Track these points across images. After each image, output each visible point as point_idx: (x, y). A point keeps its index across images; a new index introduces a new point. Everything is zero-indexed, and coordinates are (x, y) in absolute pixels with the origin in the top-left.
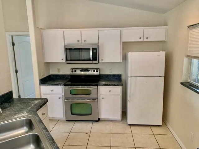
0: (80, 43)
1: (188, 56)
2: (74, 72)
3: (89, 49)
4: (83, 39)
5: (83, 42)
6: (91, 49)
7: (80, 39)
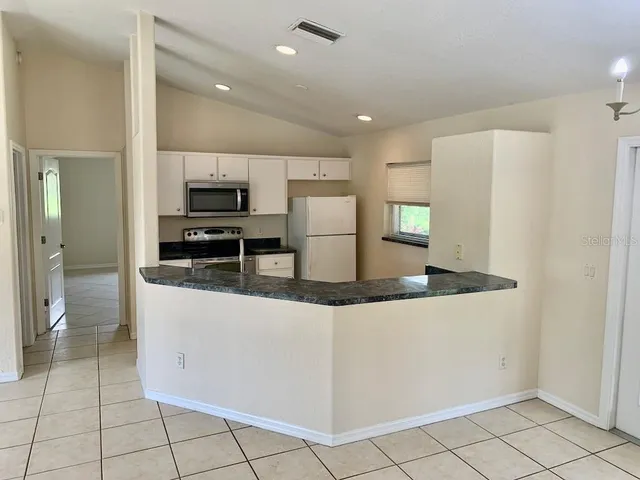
0: (214, 178)
1: (388, 202)
2: (193, 236)
3: (235, 191)
4: (221, 173)
5: (221, 178)
6: (238, 191)
7: (214, 172)
